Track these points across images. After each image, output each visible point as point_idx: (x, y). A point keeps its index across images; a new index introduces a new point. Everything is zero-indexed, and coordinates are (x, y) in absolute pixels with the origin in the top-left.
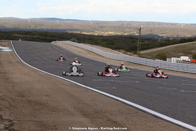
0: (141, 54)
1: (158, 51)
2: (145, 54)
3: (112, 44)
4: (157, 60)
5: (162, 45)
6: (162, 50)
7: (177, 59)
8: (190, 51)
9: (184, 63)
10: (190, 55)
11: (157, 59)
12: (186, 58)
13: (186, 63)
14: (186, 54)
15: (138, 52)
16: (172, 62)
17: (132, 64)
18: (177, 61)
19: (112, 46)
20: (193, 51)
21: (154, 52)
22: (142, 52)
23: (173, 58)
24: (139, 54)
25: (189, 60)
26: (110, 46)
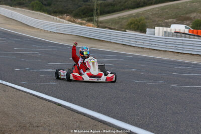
0: (101, 22)
1: (130, 16)
2: (107, 22)
3: (49, 5)
4: (129, 32)
5: (138, 6)
6: (138, 15)
7: (165, 29)
8: (187, 15)
9: (177, 36)
10: (188, 22)
11: (130, 29)
12: (181, 28)
13: (181, 37)
14: (180, 21)
15: (95, 18)
16: (156, 35)
17: (85, 39)
18: (165, 33)
19: (48, 8)
20: (193, 15)
21: (123, 19)
22: (102, 19)
23: (157, 28)
24: (97, 22)
25: (187, 31)
26: (45, 8)
